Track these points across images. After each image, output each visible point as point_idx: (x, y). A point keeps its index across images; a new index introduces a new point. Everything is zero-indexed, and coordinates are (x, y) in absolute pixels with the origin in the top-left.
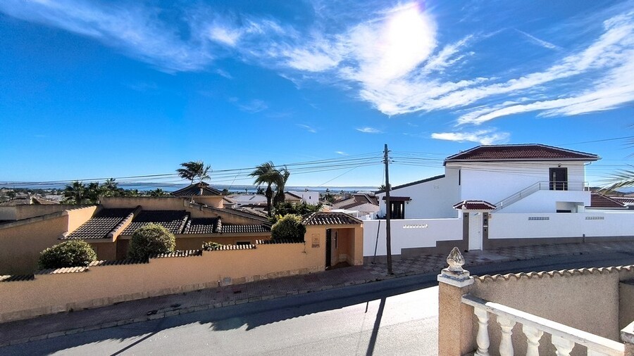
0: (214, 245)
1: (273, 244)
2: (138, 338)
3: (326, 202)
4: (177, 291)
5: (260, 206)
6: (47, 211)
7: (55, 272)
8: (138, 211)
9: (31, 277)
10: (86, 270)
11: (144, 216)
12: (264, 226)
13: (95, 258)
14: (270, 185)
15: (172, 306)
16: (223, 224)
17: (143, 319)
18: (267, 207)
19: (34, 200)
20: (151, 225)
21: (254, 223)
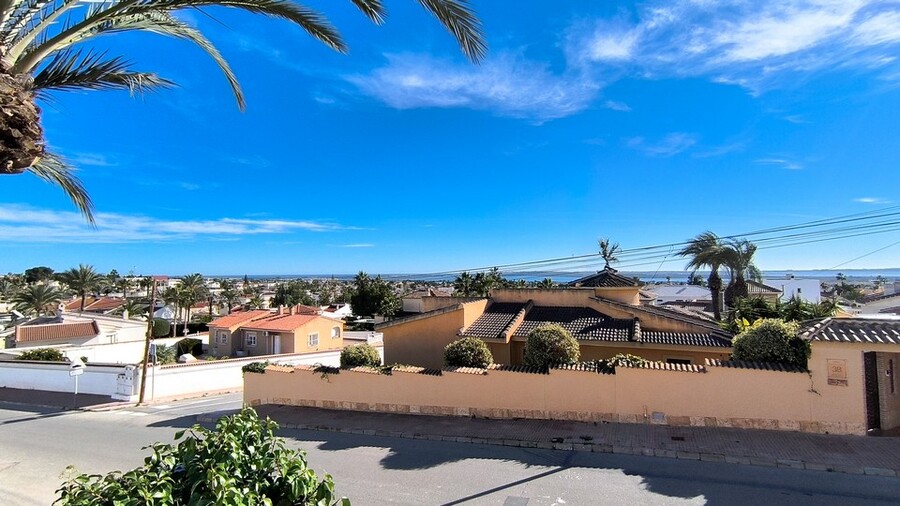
0: (635, 360)
1: (739, 369)
2: (545, 470)
3: (840, 299)
4: (586, 418)
5: (697, 304)
6: (445, 304)
7: (458, 370)
8: (530, 307)
9: (438, 373)
10: (485, 373)
11: (538, 313)
12: (713, 337)
13: (492, 360)
14: (715, 268)
15: (581, 438)
16: (643, 330)
17: (549, 446)
18: (714, 306)
19: (431, 292)
20: (549, 326)
21: (694, 330)
